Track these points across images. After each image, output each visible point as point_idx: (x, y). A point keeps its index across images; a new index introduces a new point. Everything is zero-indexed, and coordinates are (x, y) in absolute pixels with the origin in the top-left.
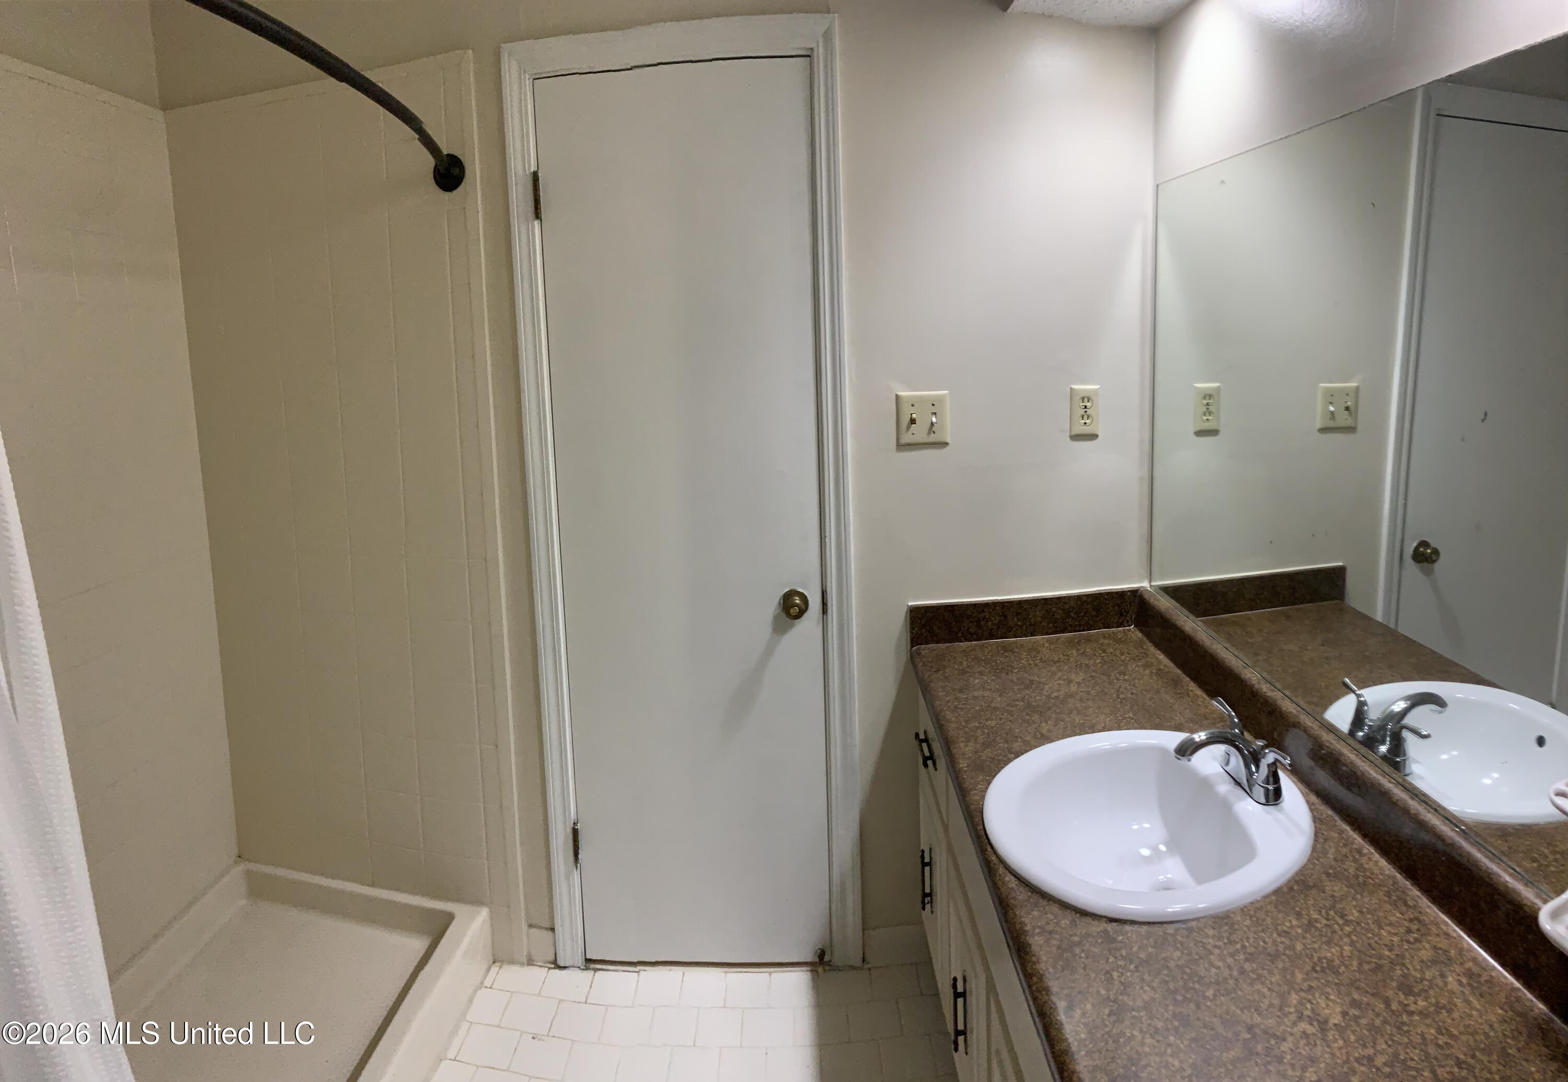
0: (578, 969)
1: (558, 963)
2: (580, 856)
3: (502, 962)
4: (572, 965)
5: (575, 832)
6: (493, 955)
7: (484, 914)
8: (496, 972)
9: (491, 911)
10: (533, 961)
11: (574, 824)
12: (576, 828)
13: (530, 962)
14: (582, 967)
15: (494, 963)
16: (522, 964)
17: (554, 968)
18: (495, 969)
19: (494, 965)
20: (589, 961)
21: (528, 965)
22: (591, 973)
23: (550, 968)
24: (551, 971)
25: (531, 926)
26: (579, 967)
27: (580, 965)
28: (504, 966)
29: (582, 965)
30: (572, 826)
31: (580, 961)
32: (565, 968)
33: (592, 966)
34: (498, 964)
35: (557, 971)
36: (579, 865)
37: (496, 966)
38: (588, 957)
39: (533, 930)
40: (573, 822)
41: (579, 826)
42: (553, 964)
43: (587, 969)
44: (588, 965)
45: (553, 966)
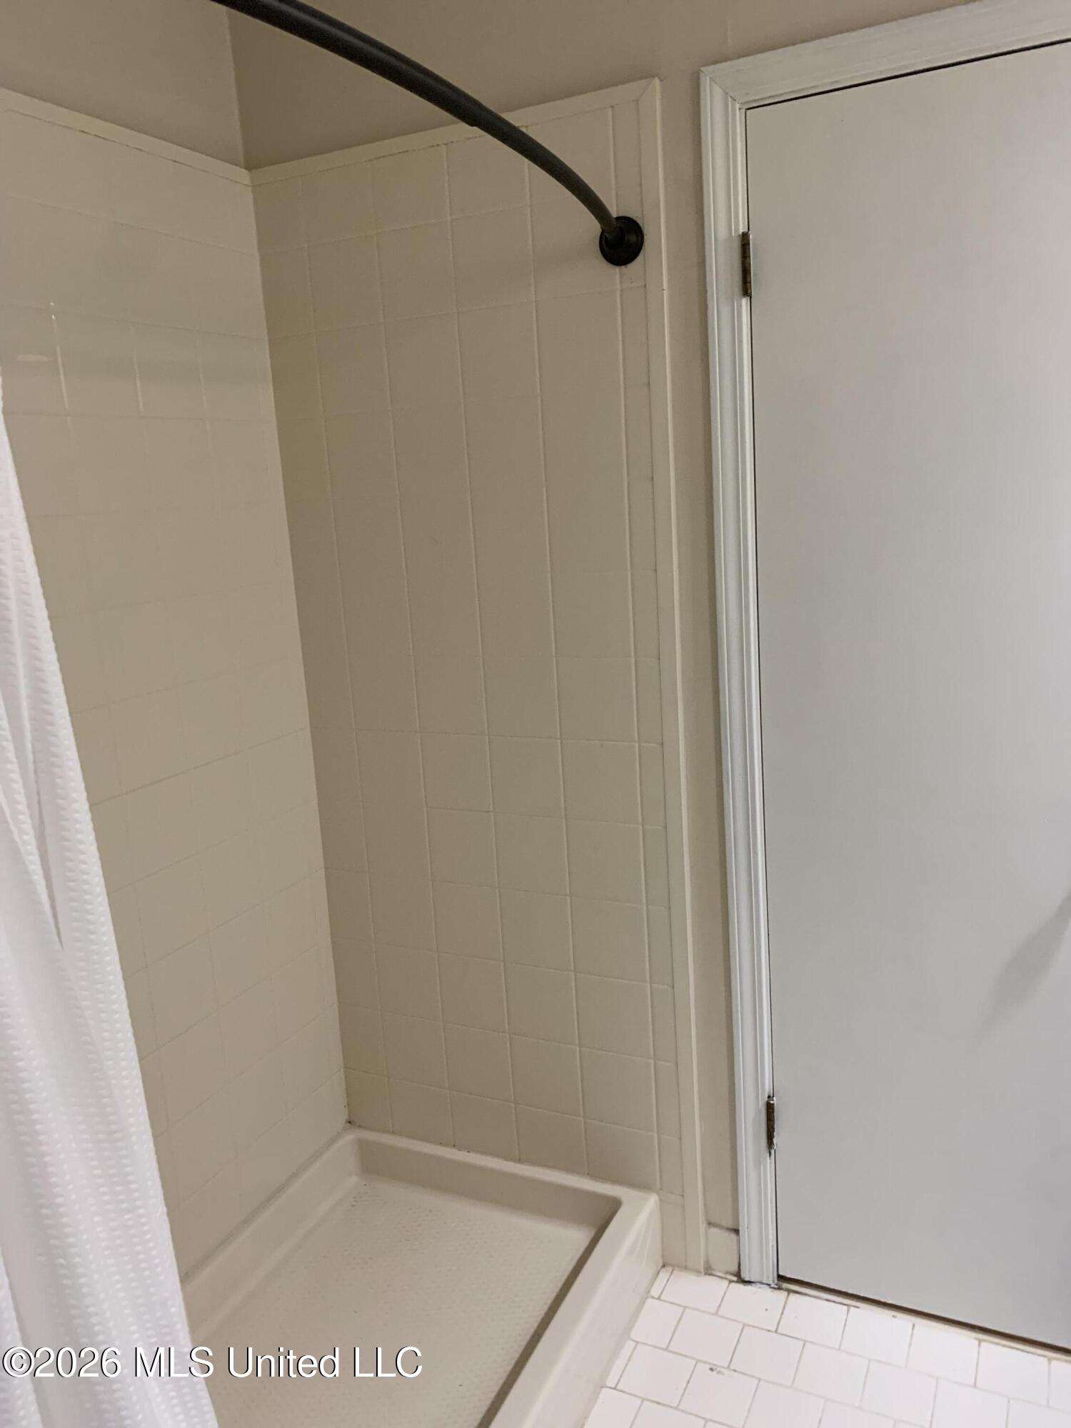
0: (768, 1287)
1: (743, 1275)
2: (775, 1141)
3: (673, 1266)
4: (759, 1280)
5: (770, 1108)
6: (663, 1256)
7: (652, 1201)
8: (666, 1279)
9: (661, 1200)
10: (714, 1270)
11: (769, 1097)
12: (772, 1102)
13: (708, 1271)
14: (773, 1286)
15: (664, 1266)
16: (698, 1272)
17: (737, 1282)
18: (664, 1275)
19: (663, 1270)
20: (781, 1278)
21: (706, 1274)
22: (783, 1294)
23: (731, 1281)
24: (733, 1285)
25: (710, 1224)
26: (769, 1285)
27: (770, 1282)
28: (675, 1272)
29: (773, 1281)
30: (767, 1099)
31: (771, 1278)
32: (749, 1282)
33: (785, 1285)
34: (670, 1269)
35: (741, 1286)
36: (773, 1151)
37: (667, 1271)
38: (781, 1273)
39: (713, 1230)
40: (766, 1096)
41: (775, 1101)
42: (735, 1275)
43: (780, 1288)
44: (780, 1283)
45: (735, 1279)
